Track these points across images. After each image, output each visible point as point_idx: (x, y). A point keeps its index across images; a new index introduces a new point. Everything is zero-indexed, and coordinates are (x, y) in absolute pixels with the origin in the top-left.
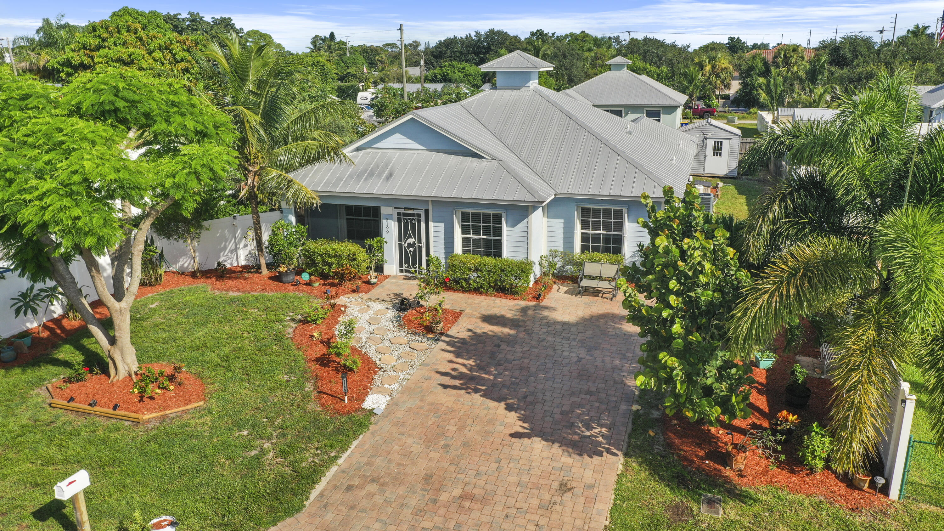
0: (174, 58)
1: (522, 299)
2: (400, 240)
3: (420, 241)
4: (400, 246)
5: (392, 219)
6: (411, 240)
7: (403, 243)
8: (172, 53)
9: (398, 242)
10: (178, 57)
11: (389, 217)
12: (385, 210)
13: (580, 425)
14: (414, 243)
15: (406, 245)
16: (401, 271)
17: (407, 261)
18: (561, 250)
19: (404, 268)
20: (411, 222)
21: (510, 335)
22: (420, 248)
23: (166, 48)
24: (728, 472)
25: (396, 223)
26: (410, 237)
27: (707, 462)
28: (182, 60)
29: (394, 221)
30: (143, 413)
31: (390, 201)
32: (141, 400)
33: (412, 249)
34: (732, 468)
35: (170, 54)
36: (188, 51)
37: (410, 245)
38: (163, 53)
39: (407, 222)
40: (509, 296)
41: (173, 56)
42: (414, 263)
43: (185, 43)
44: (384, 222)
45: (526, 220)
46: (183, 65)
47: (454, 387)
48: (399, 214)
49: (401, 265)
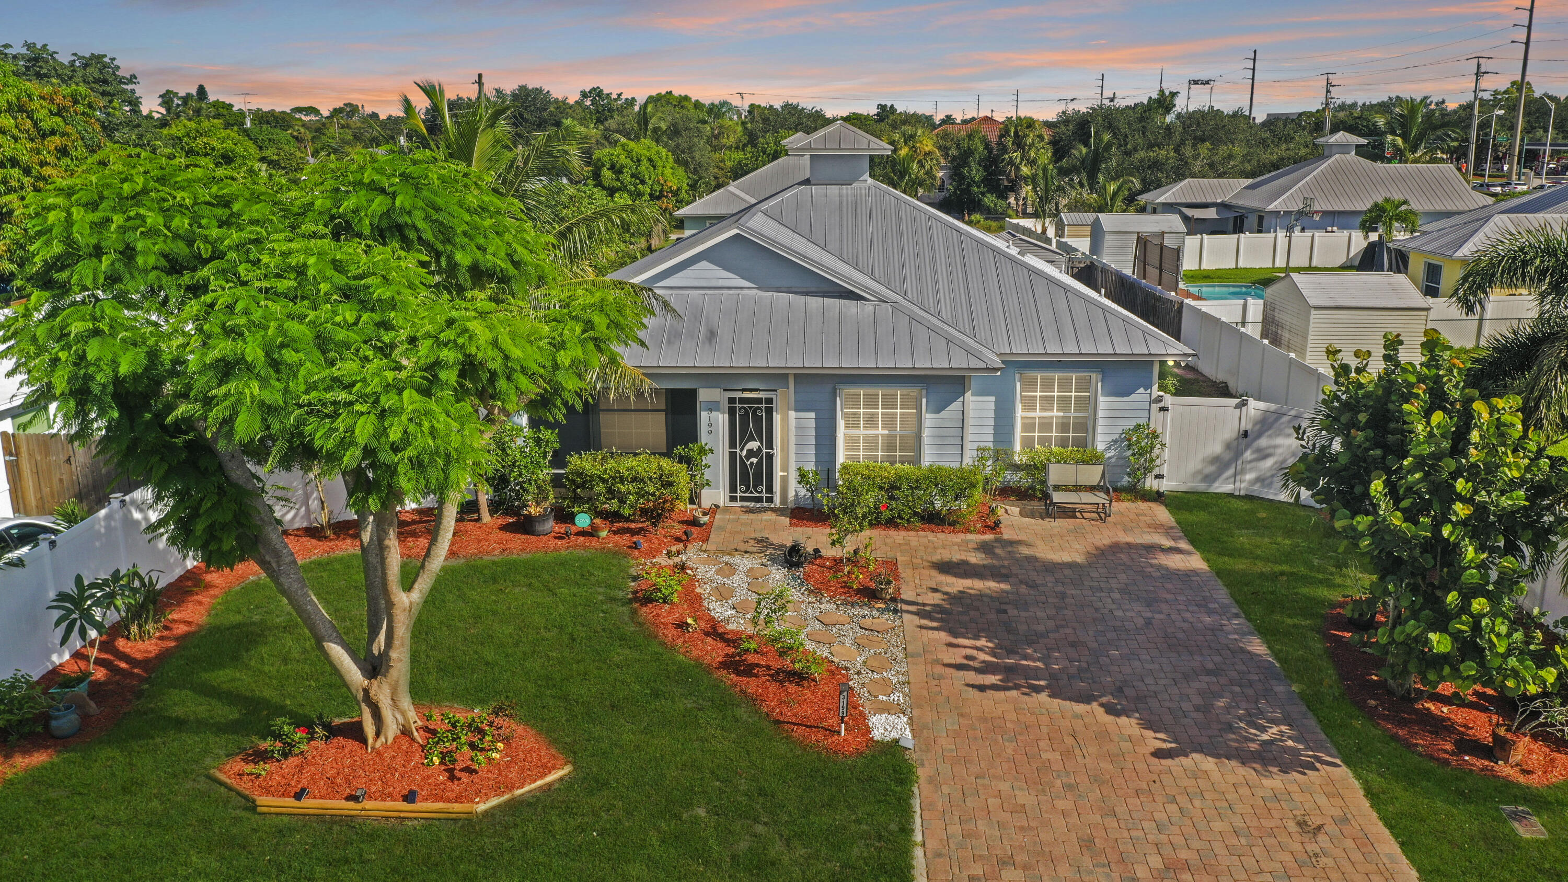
0: (39, 130)
1: (968, 530)
2: (732, 444)
3: (770, 445)
4: (733, 456)
5: (718, 410)
6: (754, 445)
7: (738, 450)
8: (32, 119)
9: (727, 450)
10: (46, 125)
11: (713, 407)
12: (705, 395)
13: (1242, 725)
14: (760, 449)
15: (744, 453)
16: (733, 499)
17: (745, 480)
18: (991, 445)
19: (739, 494)
20: (754, 413)
21: (1003, 591)
22: (770, 457)
23: (21, 109)
24: (1504, 769)
25: (726, 416)
26: (752, 438)
27: (1467, 758)
28: (53, 132)
29: (723, 413)
30: (472, 801)
31: (713, 378)
32: (452, 778)
33: (754, 460)
34: (1506, 761)
35: (29, 121)
36: (58, 114)
37: (751, 453)
38: (15, 118)
39: (747, 413)
40: (948, 528)
41: (35, 124)
42: (758, 482)
43: (52, 101)
44: (704, 416)
45: (961, 399)
46: (56, 140)
47: (994, 687)
48: (732, 400)
49: (733, 489)
